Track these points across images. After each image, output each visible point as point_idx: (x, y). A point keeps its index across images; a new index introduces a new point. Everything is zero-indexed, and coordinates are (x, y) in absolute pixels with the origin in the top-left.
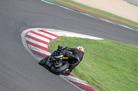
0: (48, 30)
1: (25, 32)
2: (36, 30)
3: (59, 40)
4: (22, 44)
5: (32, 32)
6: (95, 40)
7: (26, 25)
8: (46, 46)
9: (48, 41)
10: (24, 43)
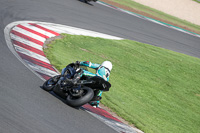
0: (42, 24)
1: (10, 26)
2: (25, 23)
3: (59, 39)
4: (5, 44)
5: (19, 26)
6: (110, 41)
7: (11, 16)
8: (40, 48)
9: (43, 40)
10: (9, 43)
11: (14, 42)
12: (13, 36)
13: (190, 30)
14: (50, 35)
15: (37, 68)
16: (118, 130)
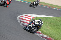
3: (34, 19)
7: (19, 14)
14: (31, 18)
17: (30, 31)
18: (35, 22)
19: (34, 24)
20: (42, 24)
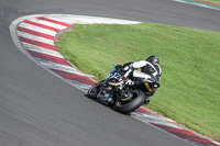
0: (51, 17)
1: (15, 22)
2: (32, 18)
3: (70, 30)
4: (12, 43)
5: (26, 21)
6: (128, 26)
7: (16, 12)
8: (51, 42)
9: (53, 33)
10: (16, 41)
11: (22, 39)
12: (20, 33)
13: (213, 5)
14: (61, 27)
15: (50, 64)
16: (147, 122)
17: (118, 104)
18: (133, 69)
19: (131, 77)
20: (158, 76)
